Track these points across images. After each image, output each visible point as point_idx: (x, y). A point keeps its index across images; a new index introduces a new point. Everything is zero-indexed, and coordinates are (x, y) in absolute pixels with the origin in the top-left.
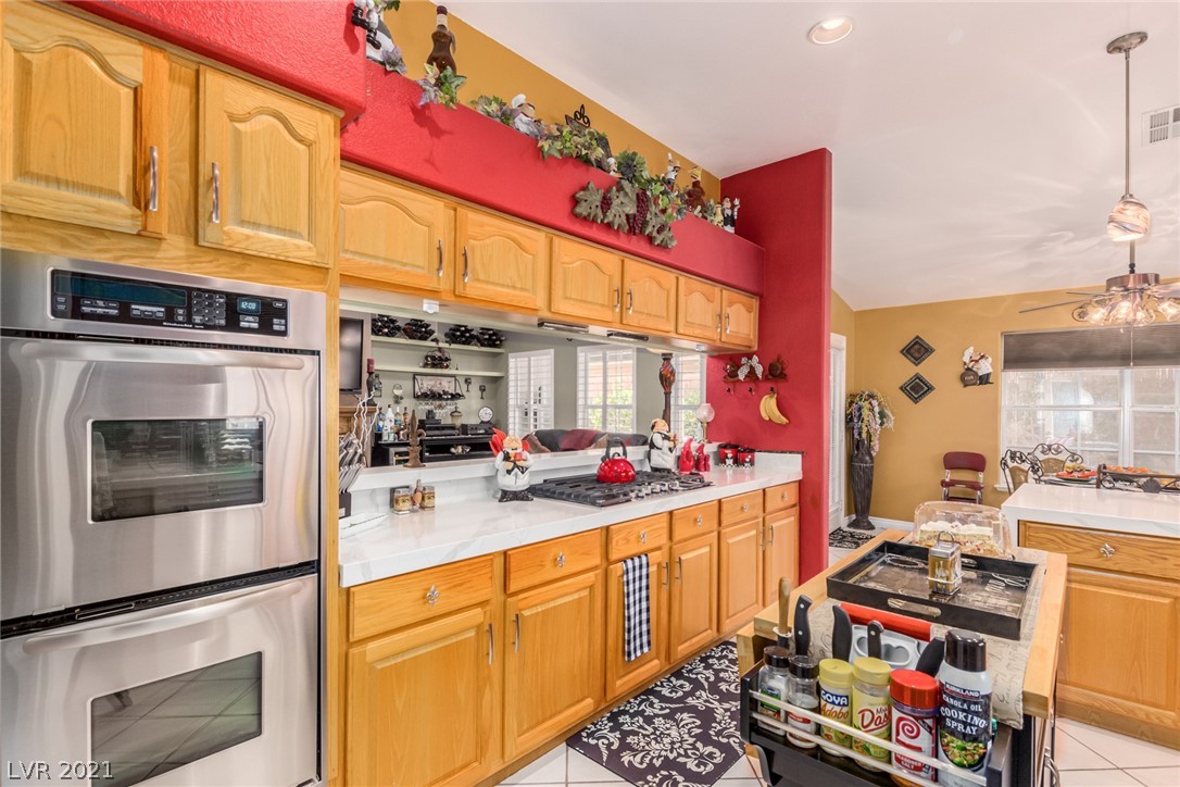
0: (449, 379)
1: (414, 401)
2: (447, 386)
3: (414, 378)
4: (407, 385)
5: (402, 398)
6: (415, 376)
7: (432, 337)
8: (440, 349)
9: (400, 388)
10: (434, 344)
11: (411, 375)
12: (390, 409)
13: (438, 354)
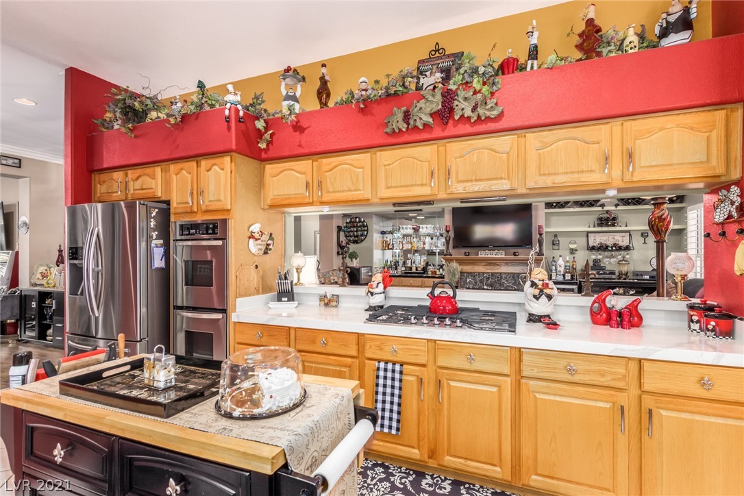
0: (623, 234)
1: (587, 252)
2: (623, 241)
3: (588, 236)
4: (583, 240)
5: (576, 250)
6: (588, 233)
7: (599, 203)
8: (607, 212)
9: (575, 243)
10: (600, 209)
11: (585, 234)
12: (561, 258)
13: (606, 216)
